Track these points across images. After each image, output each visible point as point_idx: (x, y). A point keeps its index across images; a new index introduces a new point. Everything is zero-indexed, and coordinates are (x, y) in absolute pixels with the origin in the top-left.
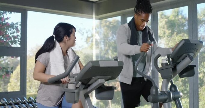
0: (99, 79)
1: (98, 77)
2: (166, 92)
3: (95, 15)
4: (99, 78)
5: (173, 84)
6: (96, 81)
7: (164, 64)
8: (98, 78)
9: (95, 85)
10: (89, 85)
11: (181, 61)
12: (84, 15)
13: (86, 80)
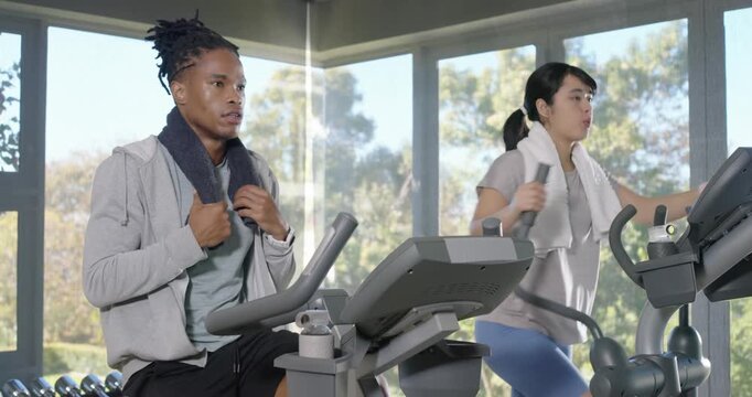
0: (436, 316)
1: (433, 307)
2: (655, 359)
3: (312, 49)
4: (434, 313)
5: (690, 324)
6: (418, 323)
7: (660, 247)
8: (434, 310)
9: (413, 340)
10: (385, 342)
11: (722, 236)
12: (270, 47)
13: (382, 319)
